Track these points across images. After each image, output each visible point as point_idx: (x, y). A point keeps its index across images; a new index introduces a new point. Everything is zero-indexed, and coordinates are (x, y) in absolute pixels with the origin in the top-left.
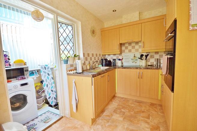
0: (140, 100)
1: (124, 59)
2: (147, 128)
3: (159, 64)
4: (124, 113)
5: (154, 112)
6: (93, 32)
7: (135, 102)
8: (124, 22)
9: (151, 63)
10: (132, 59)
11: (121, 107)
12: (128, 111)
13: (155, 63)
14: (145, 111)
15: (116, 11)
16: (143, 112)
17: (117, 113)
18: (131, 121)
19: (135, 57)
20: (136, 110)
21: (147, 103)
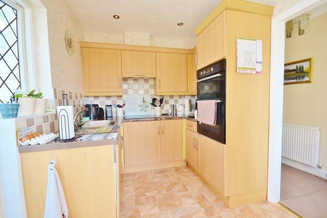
0: (161, 168)
1: (126, 104)
2: (194, 204)
3: (175, 112)
4: (153, 197)
5: (186, 179)
6: (69, 43)
7: (156, 173)
8: (127, 42)
9: (165, 110)
10: (140, 106)
11: (142, 190)
12: (156, 192)
13: (170, 112)
14: (177, 181)
15: (118, 17)
16: (176, 184)
17: (143, 204)
18: (171, 205)
19: (144, 101)
20: (166, 185)
21: (170, 170)
